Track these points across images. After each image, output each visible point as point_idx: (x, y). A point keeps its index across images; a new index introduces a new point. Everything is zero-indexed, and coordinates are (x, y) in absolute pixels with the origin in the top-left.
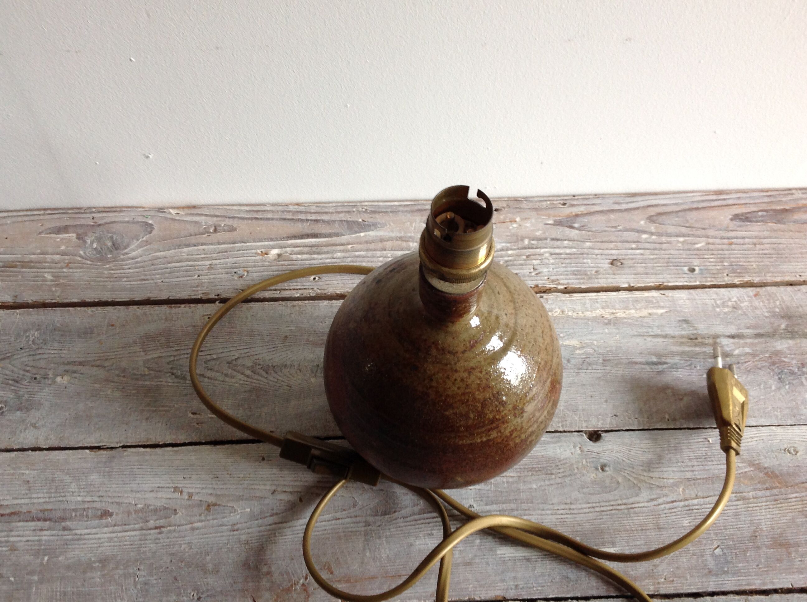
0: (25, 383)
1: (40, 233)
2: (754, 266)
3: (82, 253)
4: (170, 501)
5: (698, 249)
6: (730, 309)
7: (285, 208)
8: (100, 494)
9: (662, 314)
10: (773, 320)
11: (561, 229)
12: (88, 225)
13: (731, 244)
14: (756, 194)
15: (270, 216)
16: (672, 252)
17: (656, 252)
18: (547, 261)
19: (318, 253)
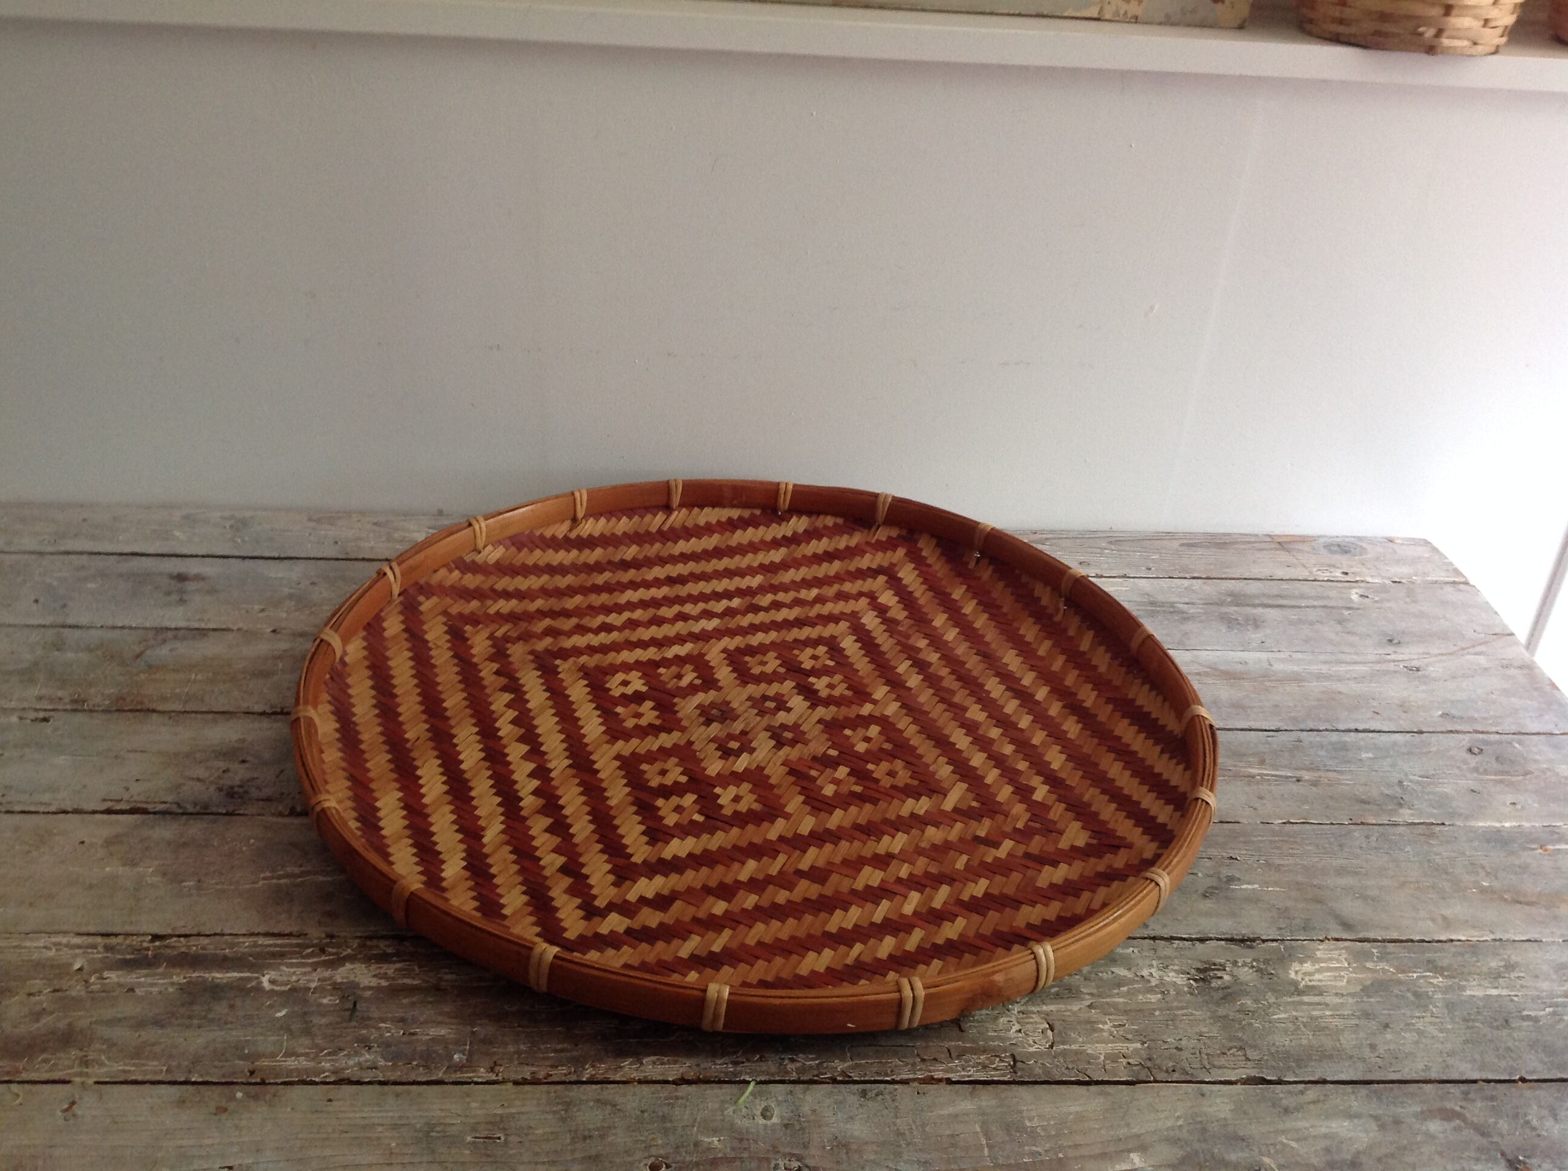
5: (1152, 559)
6: (1183, 590)
10: (1220, 597)
13: (1181, 557)
14: (1199, 534)
16: (1131, 560)
17: (1117, 559)
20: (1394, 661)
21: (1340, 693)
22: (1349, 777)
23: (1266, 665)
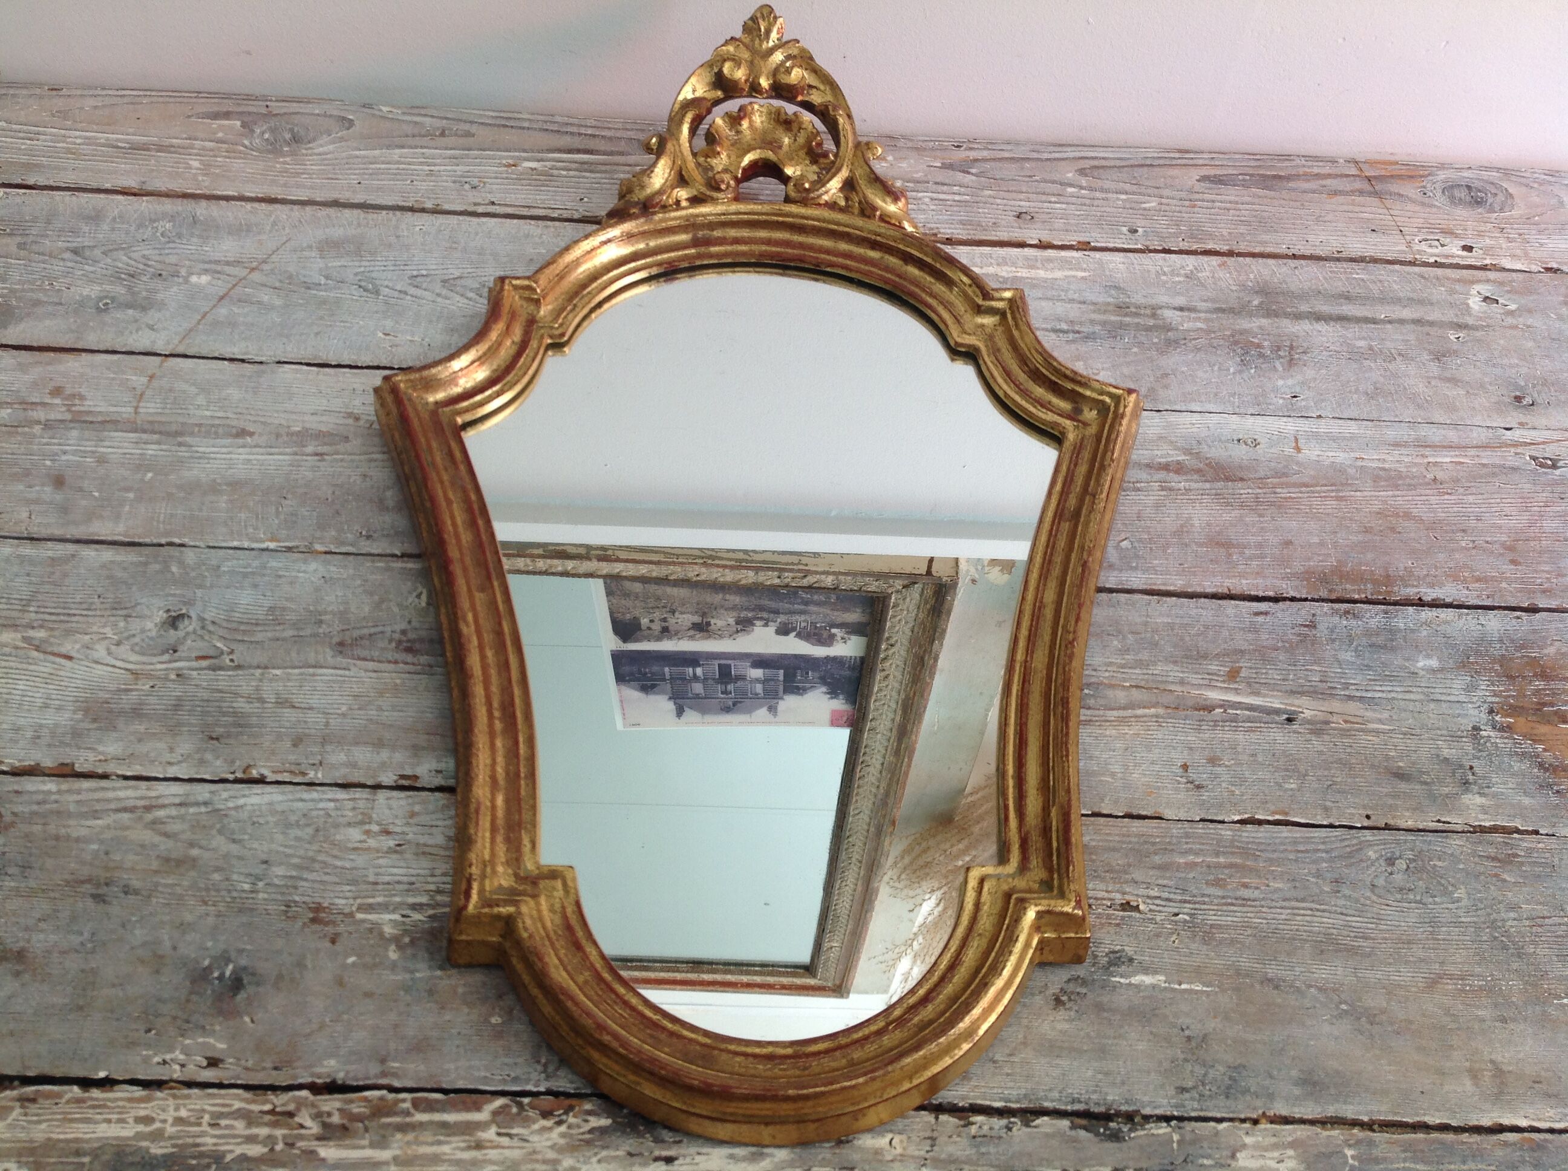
0: (144, 279)
1: (189, 117)
2: (1225, 232)
3: (246, 142)
4: (341, 428)
5: (1145, 209)
6: (1181, 279)
7: (550, 118)
8: (239, 410)
9: (1082, 278)
10: (1242, 295)
11: (951, 173)
12: (258, 114)
13: (1194, 206)
14: (1237, 156)
15: (526, 124)
16: (1108, 209)
17: (1084, 208)
18: (924, 207)
19: (591, 171)
20: (1516, 444)
21: (1407, 516)
22: (1385, 715)
23: (1289, 450)
